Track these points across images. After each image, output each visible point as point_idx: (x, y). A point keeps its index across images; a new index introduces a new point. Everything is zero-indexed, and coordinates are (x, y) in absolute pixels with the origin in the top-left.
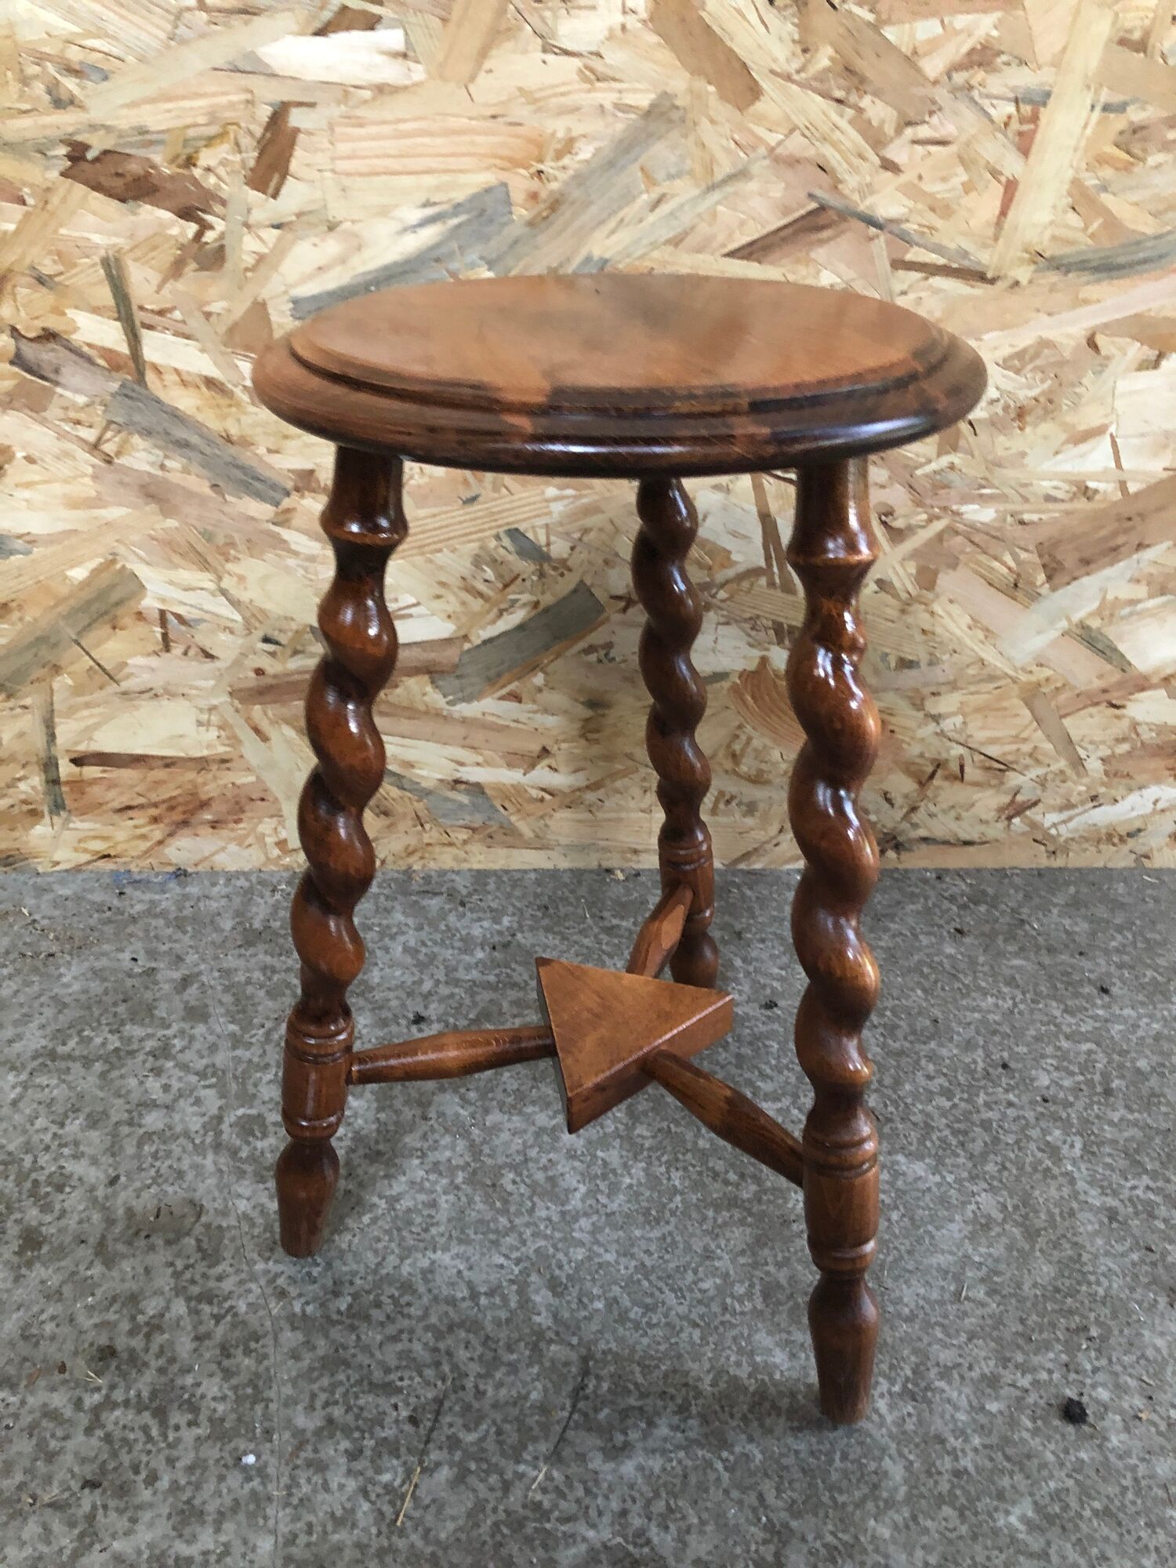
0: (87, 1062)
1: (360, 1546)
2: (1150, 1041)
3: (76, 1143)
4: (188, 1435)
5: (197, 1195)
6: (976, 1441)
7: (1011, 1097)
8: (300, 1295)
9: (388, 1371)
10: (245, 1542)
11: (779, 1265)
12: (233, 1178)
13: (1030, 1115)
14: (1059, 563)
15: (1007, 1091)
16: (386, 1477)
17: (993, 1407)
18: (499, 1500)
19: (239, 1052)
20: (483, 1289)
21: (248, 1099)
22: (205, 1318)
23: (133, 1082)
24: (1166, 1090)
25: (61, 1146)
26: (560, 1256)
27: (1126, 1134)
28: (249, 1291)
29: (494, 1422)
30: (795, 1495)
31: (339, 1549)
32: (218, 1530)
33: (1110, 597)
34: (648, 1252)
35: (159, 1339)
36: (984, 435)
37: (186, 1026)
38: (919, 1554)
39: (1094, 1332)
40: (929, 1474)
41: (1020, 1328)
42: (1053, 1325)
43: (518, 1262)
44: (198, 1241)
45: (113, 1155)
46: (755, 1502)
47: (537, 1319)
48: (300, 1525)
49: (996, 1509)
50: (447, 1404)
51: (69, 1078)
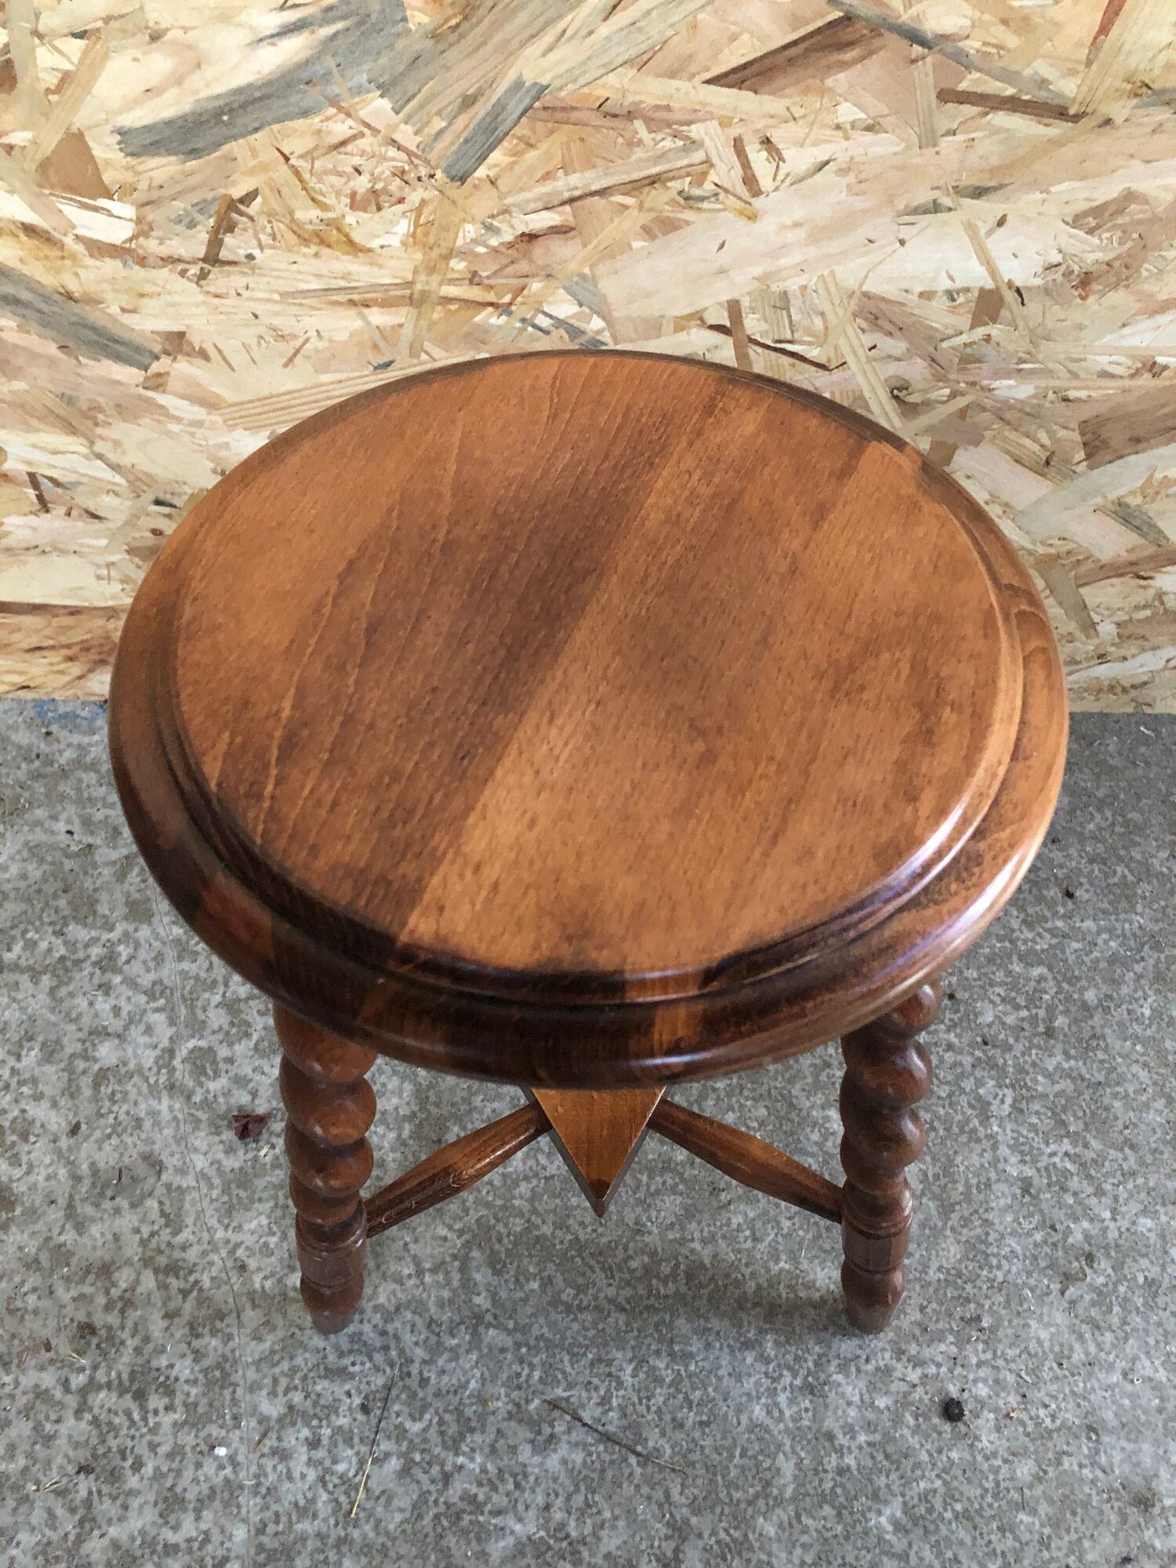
0: (35, 975)
1: (319, 1535)
2: (1103, 964)
3: (34, 1081)
4: (167, 1420)
5: (157, 1148)
6: (862, 1438)
7: (952, 1037)
8: (259, 1269)
9: (341, 1355)
10: (222, 1531)
11: (704, 1241)
12: (189, 1128)
13: (967, 1060)
14: (1104, 442)
15: (949, 1030)
16: (341, 1468)
17: (882, 1402)
18: (440, 1493)
19: (185, 965)
20: (427, 1266)
21: (198, 1027)
22: (174, 1292)
23: (82, 1003)
24: (1108, 1031)
25: (20, 1083)
26: (500, 1227)
27: (1058, 1087)
28: (211, 1264)
29: (437, 1413)
30: (696, 1492)
31: (303, 1538)
32: (198, 1518)
33: (1159, 476)
34: (582, 1224)
35: (134, 1315)
36: (1033, 307)
37: (131, 928)
38: (798, 1551)
39: (985, 1324)
40: (816, 1472)
41: (918, 1316)
42: (950, 1315)
43: (461, 1233)
44: (161, 1203)
45: (72, 1096)
46: (662, 1498)
47: (477, 1300)
48: (268, 1514)
49: (870, 1509)
50: (394, 1392)
51: (20, 996)
